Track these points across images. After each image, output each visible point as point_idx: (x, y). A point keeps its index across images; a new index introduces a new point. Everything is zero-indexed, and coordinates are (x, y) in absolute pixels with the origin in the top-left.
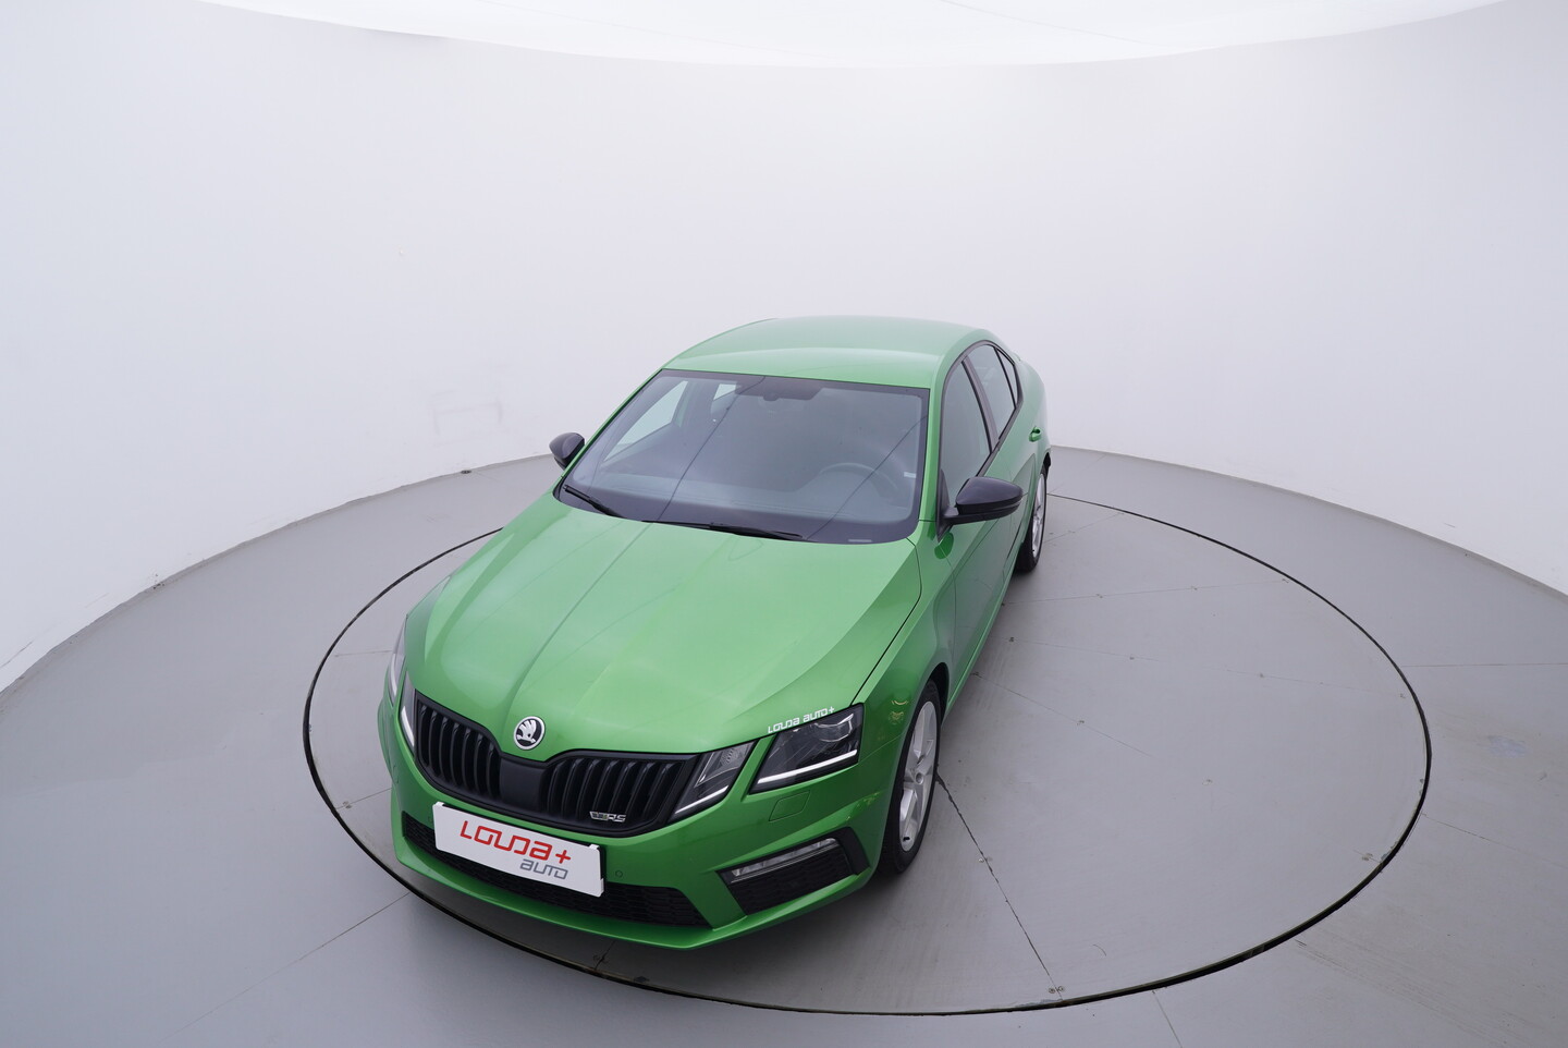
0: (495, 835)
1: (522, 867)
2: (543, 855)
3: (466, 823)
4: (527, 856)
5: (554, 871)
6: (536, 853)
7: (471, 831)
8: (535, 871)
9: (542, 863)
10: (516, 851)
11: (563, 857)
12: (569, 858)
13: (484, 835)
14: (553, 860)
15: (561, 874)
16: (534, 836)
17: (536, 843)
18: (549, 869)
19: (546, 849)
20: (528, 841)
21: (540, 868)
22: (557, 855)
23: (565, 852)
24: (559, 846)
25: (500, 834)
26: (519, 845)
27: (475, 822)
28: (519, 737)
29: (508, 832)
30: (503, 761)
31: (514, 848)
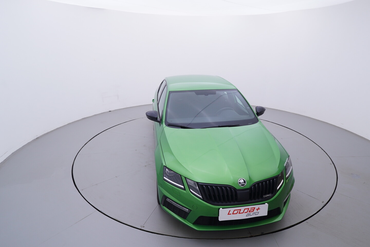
0: (239, 211)
1: (246, 216)
2: (252, 211)
3: (230, 211)
4: (248, 213)
5: (255, 213)
6: (251, 211)
7: (231, 212)
8: (250, 216)
9: (252, 213)
10: (245, 213)
11: (259, 209)
12: (260, 209)
13: (236, 212)
14: (255, 211)
15: (257, 214)
16: (250, 207)
17: (251, 208)
18: (254, 214)
19: (253, 209)
20: (248, 209)
21: (251, 215)
22: (256, 209)
23: (259, 208)
24: (257, 207)
25: (240, 210)
26: (246, 211)
27: (232, 210)
28: (241, 184)
29: (242, 208)
30: (237, 192)
31: (244, 212)
